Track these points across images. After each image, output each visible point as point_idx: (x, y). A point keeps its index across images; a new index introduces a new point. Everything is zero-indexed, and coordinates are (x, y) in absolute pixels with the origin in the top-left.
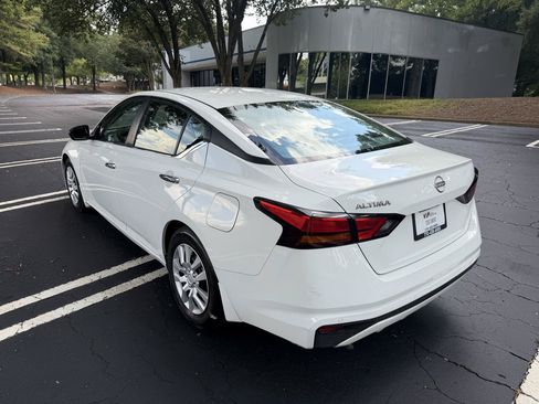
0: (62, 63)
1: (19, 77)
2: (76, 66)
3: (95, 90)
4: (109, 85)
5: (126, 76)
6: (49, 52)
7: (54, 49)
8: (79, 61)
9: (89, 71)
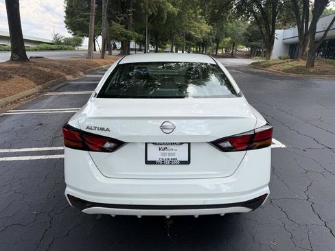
0: (217, 41)
1: (197, 49)
2: (224, 42)
3: (232, 56)
4: (241, 53)
5: (252, 47)
6: (211, 35)
7: (214, 33)
8: (227, 39)
9: (232, 45)
